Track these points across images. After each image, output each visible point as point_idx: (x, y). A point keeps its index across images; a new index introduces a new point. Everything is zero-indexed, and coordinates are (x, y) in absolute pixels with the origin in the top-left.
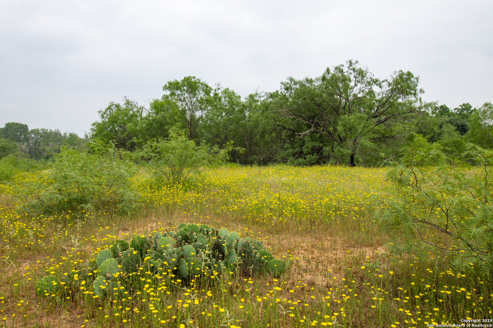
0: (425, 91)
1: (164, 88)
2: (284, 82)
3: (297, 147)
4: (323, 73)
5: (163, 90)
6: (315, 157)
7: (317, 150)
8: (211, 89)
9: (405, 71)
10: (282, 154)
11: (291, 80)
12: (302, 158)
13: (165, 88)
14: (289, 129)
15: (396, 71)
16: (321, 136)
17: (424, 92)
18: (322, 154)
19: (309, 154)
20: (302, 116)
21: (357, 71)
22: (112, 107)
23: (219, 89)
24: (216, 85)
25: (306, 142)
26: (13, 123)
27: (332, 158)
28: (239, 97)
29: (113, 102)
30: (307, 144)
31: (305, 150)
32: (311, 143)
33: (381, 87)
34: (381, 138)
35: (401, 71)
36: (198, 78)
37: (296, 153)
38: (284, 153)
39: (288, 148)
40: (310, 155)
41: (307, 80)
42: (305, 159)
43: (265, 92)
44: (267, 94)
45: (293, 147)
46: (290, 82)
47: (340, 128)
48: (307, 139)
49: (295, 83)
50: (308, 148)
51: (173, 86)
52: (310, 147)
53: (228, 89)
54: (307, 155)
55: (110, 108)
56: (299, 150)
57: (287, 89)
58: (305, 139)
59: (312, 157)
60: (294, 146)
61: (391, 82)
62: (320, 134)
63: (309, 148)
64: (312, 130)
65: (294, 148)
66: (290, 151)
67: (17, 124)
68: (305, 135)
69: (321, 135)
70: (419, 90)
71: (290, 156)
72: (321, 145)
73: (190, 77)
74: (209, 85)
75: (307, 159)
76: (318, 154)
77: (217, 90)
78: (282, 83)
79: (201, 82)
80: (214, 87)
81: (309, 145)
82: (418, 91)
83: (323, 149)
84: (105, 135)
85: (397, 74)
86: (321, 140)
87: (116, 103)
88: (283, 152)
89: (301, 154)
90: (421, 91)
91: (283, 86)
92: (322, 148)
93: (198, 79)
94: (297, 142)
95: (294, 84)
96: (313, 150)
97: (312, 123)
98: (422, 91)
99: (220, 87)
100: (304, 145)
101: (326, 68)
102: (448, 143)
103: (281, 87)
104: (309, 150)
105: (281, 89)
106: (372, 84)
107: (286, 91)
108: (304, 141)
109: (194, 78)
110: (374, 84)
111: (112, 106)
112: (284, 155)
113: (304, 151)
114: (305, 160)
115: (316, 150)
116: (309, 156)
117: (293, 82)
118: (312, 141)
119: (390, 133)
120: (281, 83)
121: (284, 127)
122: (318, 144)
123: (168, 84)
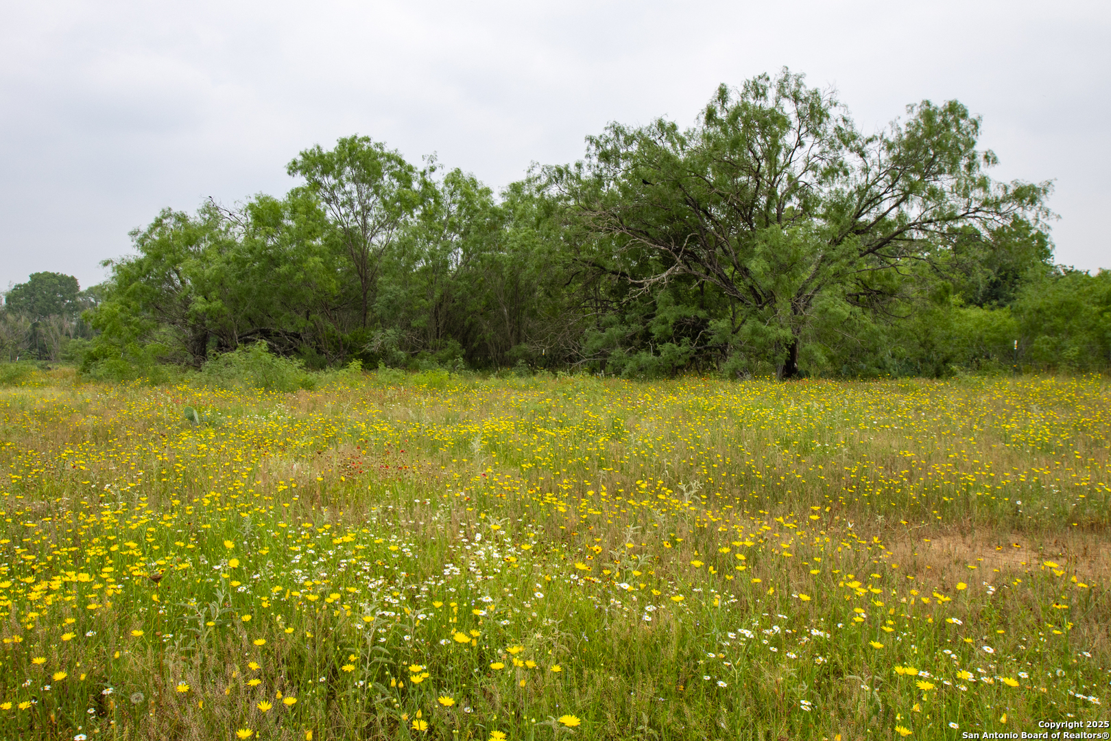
0: (999, 158)
1: (291, 168)
2: (596, 135)
3: (634, 320)
4: (709, 102)
5: (289, 173)
6: (685, 347)
7: (691, 330)
8: (411, 169)
9: (939, 103)
10: (593, 340)
11: (618, 131)
12: (648, 350)
13: (293, 168)
14: (614, 273)
15: (912, 102)
16: (702, 289)
17: (995, 161)
18: (704, 340)
19: (670, 339)
20: (647, 234)
21: (806, 99)
22: (165, 221)
23: (433, 170)
24: (426, 161)
25: (660, 307)
26: (45, 273)
27: (737, 353)
28: (488, 192)
29: (170, 209)
30: (662, 311)
31: (657, 330)
32: (673, 308)
33: (862, 155)
34: (862, 294)
35: (928, 104)
36: (378, 142)
37: (633, 337)
38: (600, 337)
39: (611, 324)
40: (672, 342)
41: (661, 125)
42: (657, 353)
43: (542, 164)
44: (549, 168)
45: (623, 321)
46: (612, 136)
47: (756, 266)
48: (661, 296)
49: (629, 140)
50: (665, 322)
51: (313, 163)
52: (671, 321)
53: (458, 171)
54: (662, 343)
55: (159, 223)
56: (641, 328)
57: (605, 157)
58: (657, 298)
59: (678, 349)
60: (627, 317)
61: (891, 140)
62: (699, 285)
63: (667, 322)
64: (677, 270)
65: (627, 324)
66: (616, 331)
67: (54, 276)
68: (657, 283)
69: (701, 285)
70: (982, 155)
71: (614, 347)
72: (702, 314)
73: (356, 137)
74: (408, 160)
75: (662, 354)
76: (693, 339)
77: (428, 172)
78: (591, 140)
79: (386, 151)
80: (420, 165)
81: (669, 313)
82: (980, 159)
83: (707, 327)
84: (134, 293)
85: (916, 111)
86: (702, 301)
87: (176, 210)
88: (595, 334)
89: (645, 340)
90: (986, 157)
91: (593, 148)
92: (704, 322)
93: (377, 145)
94: (635, 305)
95: (625, 142)
96: (681, 328)
97: (677, 251)
98: (990, 158)
99: (436, 163)
100: (654, 316)
101: (718, 86)
102: (1044, 307)
103: (588, 150)
104: (667, 329)
105: (588, 156)
106: (840, 148)
107: (602, 165)
108: (654, 304)
109: (367, 140)
110: (844, 147)
111: (165, 218)
112: (599, 343)
113: (653, 330)
114: (656, 358)
115: (688, 327)
116: (668, 345)
117: (622, 138)
118: (677, 304)
119: (887, 283)
120: (587, 139)
121: (602, 268)
122: (693, 312)
123: (300, 158)
